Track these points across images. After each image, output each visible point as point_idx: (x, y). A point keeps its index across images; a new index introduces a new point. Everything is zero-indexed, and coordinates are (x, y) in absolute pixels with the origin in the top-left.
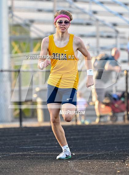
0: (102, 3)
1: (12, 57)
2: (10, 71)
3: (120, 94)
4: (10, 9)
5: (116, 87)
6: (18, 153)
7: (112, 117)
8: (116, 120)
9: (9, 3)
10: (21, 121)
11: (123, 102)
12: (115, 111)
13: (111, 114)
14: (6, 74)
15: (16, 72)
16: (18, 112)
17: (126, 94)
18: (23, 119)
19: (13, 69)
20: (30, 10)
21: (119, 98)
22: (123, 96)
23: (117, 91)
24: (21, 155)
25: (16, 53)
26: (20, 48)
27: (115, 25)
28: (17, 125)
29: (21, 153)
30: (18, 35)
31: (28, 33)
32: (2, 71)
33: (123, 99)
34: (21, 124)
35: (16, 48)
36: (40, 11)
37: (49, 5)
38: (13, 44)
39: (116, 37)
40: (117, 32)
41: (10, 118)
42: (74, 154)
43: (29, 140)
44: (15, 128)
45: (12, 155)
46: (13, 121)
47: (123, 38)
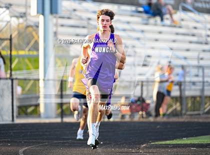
0: (124, 30)
1: (56, 70)
2: (54, 80)
3: (136, 99)
4: (55, 34)
5: (134, 93)
6: (60, 142)
7: (130, 116)
8: (134, 117)
9: (55, 29)
10: (62, 118)
11: (139, 105)
12: (133, 111)
13: (129, 113)
14: (51, 82)
15: (59, 81)
16: (60, 110)
17: (141, 99)
18: (64, 116)
19: (56, 78)
20: (70, 35)
21: (136, 101)
22: (139, 100)
23: (135, 96)
24: (62, 143)
25: (59, 66)
26: (62, 63)
27: (134, 47)
28: (59, 120)
29: (62, 141)
30: (60, 53)
31: (68, 51)
32: (48, 80)
33: (138, 103)
34: (62, 120)
35: (59, 62)
36: (77, 35)
37: (84, 31)
38: (57, 60)
39: (134, 56)
40: (135, 52)
41: (54, 115)
42: (102, 143)
43: (68, 132)
44: (57, 124)
45: (56, 143)
46: (56, 117)
47: (140, 57)
